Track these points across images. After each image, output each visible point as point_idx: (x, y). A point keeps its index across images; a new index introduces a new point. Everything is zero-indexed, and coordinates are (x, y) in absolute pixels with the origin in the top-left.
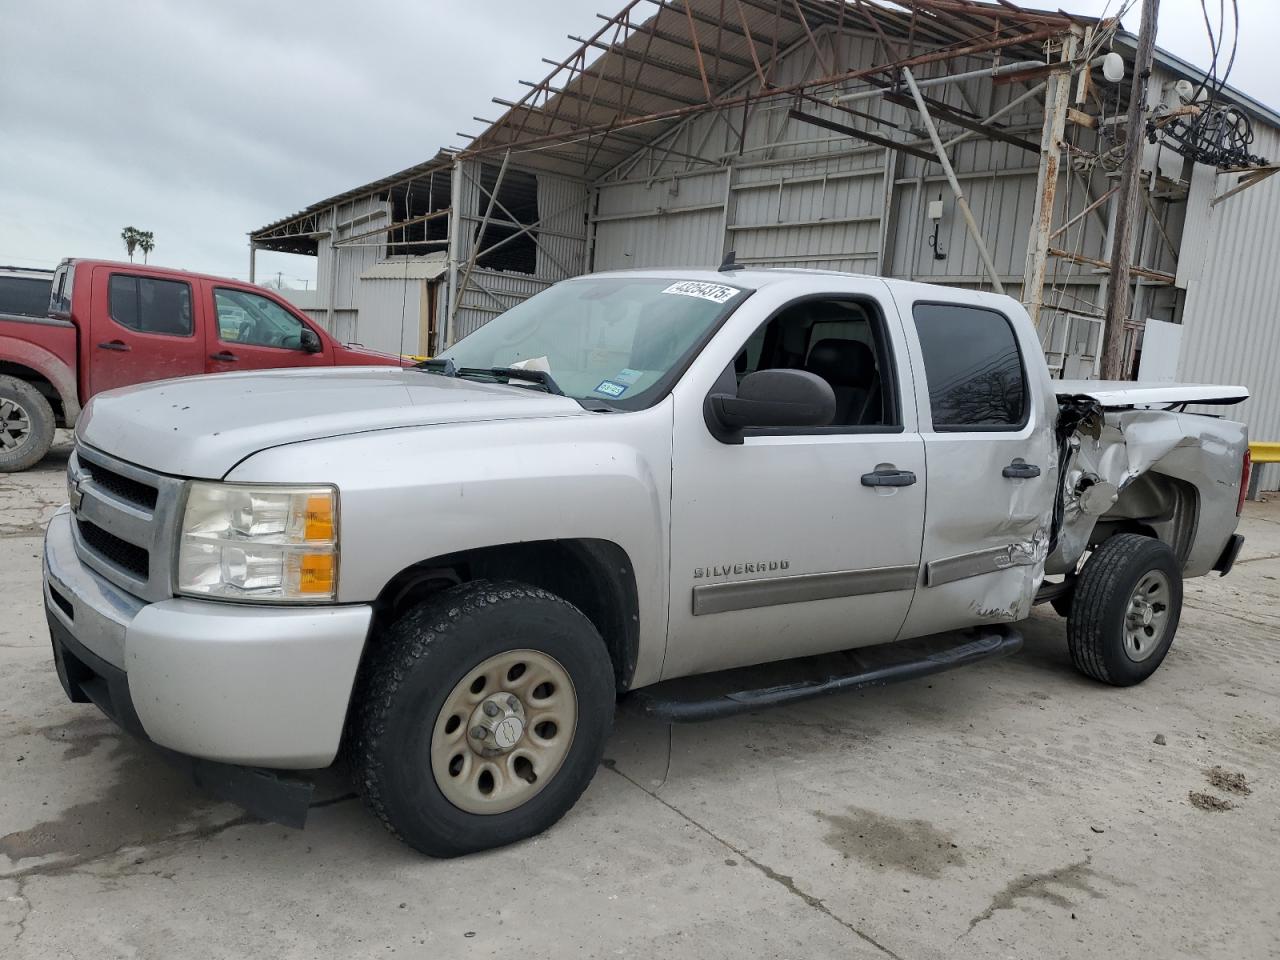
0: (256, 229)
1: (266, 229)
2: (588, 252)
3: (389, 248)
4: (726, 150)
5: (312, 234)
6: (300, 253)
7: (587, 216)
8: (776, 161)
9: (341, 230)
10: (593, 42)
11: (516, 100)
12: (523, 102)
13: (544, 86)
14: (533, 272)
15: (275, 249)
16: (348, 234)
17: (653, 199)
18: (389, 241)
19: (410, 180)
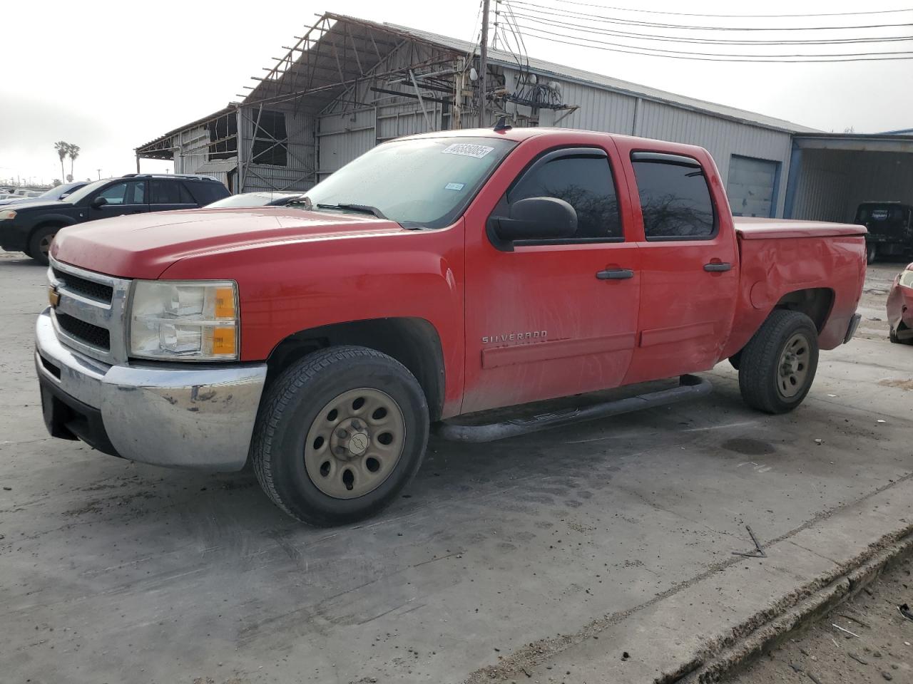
0: (139, 147)
1: (144, 146)
2: (316, 152)
3: (210, 156)
4: (375, 98)
5: (170, 149)
6: (166, 159)
7: (314, 133)
8: (396, 104)
9: (185, 146)
10: (295, 49)
11: (264, 77)
12: (267, 78)
13: (276, 70)
14: (286, 165)
15: (151, 157)
16: (190, 148)
17: (342, 124)
18: (210, 152)
19: (217, 118)
